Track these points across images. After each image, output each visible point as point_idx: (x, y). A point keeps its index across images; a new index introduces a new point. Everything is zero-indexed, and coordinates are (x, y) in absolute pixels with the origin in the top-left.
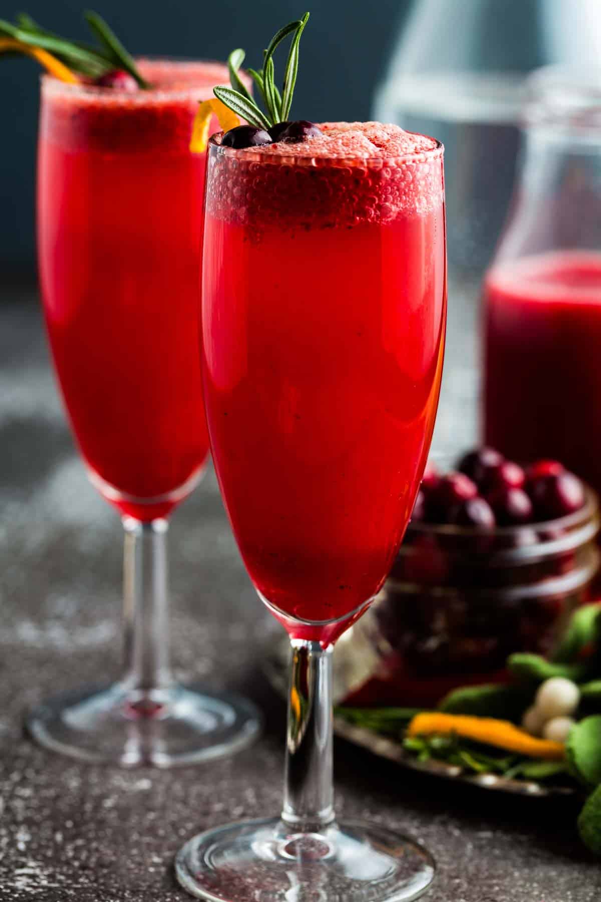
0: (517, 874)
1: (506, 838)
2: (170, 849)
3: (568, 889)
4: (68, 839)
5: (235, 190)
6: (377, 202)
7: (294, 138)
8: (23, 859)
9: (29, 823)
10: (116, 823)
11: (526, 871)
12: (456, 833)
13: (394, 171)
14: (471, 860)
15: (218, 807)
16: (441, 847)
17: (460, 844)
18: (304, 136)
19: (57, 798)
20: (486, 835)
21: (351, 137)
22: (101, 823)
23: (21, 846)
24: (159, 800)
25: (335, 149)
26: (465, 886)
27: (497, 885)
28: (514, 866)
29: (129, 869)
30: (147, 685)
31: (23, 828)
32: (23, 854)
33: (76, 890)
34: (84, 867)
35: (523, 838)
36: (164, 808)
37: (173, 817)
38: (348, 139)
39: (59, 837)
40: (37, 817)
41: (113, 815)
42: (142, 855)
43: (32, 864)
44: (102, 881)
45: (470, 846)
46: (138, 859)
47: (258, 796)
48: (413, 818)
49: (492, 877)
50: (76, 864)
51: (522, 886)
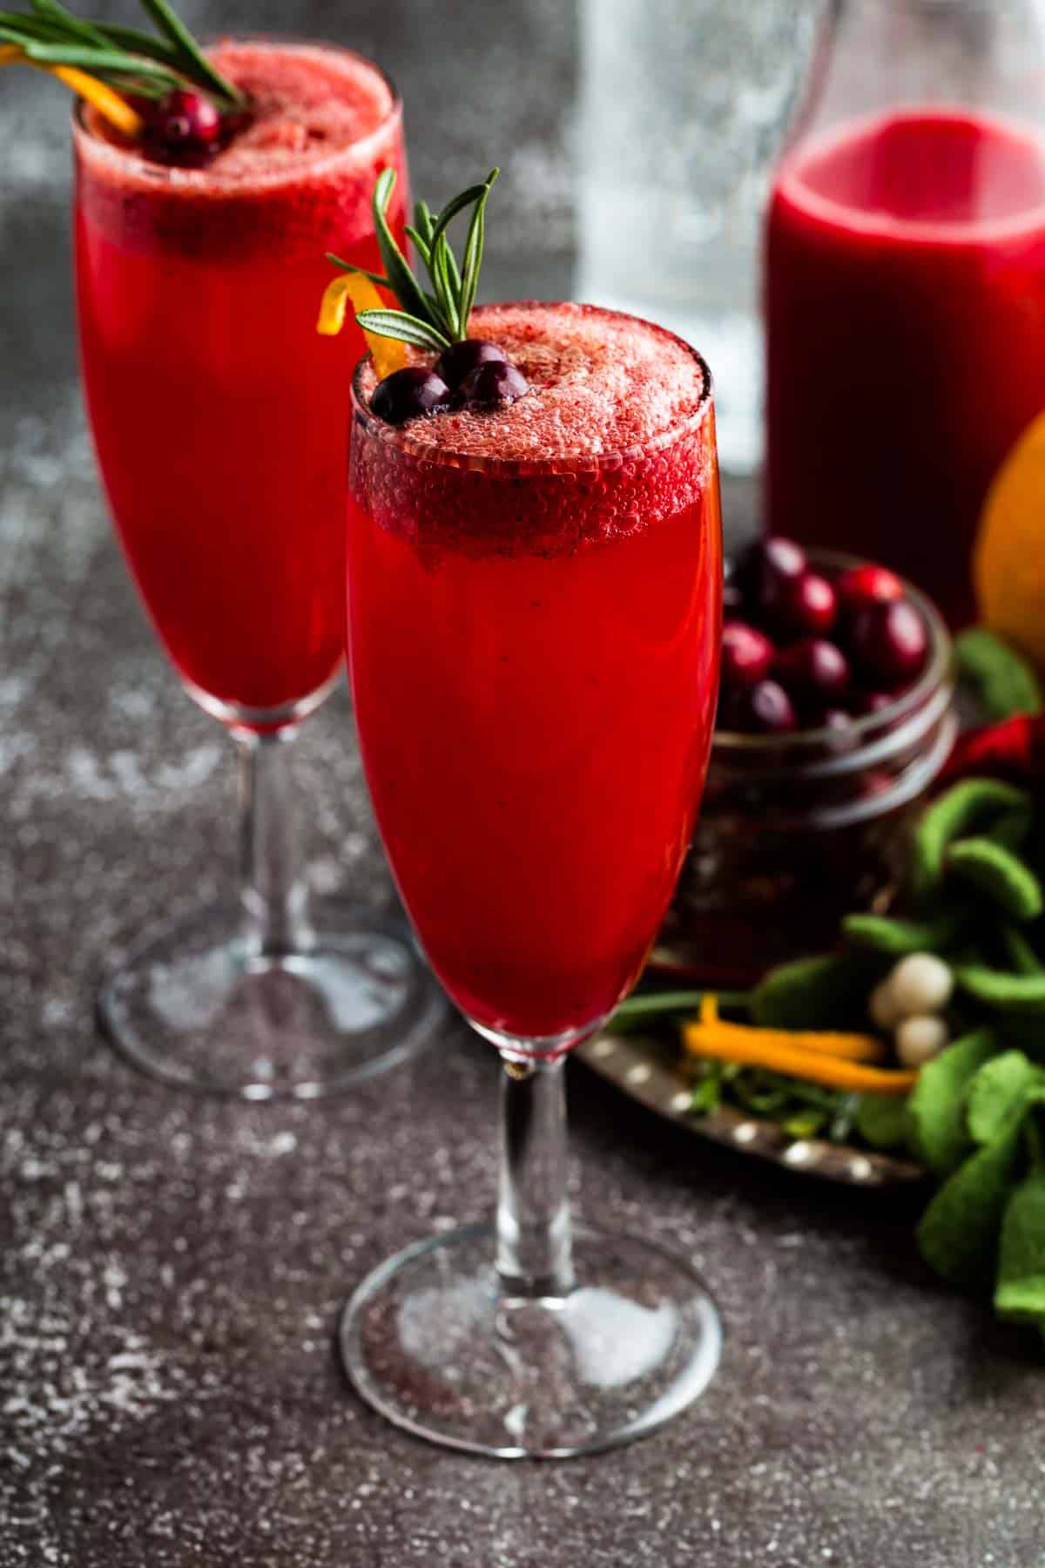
0: (840, 1332)
1: (823, 1247)
2: (332, 1297)
3: (915, 1365)
4: (184, 1278)
5: (397, 491)
6: (615, 513)
7: (485, 403)
8: (119, 1331)
9: (124, 1245)
10: (247, 1238)
11: (854, 1323)
12: (750, 1238)
13: (641, 464)
14: (774, 1298)
15: (397, 1192)
16: (728, 1274)
17: (756, 1265)
18: (499, 400)
19: (160, 1180)
20: (793, 1240)
21: (574, 402)
22: (227, 1236)
23: (114, 1299)
24: (309, 1179)
25: (549, 433)
26: (766, 1366)
27: (814, 1358)
28: (837, 1313)
29: (276, 1347)
30: (277, 947)
31: (113, 1257)
32: (117, 1317)
33: (202, 1404)
34: (209, 1347)
35: (848, 1246)
36: (317, 1200)
37: (333, 1220)
38: (569, 408)
39: (167, 1275)
40: (133, 1231)
41: (243, 1220)
42: (291, 1312)
43: (133, 1342)
44: (237, 1378)
45: (770, 1270)
46: (286, 1322)
47: (456, 1163)
48: (687, 1204)
49: (805, 1340)
50: (197, 1337)
51: (849, 1360)
